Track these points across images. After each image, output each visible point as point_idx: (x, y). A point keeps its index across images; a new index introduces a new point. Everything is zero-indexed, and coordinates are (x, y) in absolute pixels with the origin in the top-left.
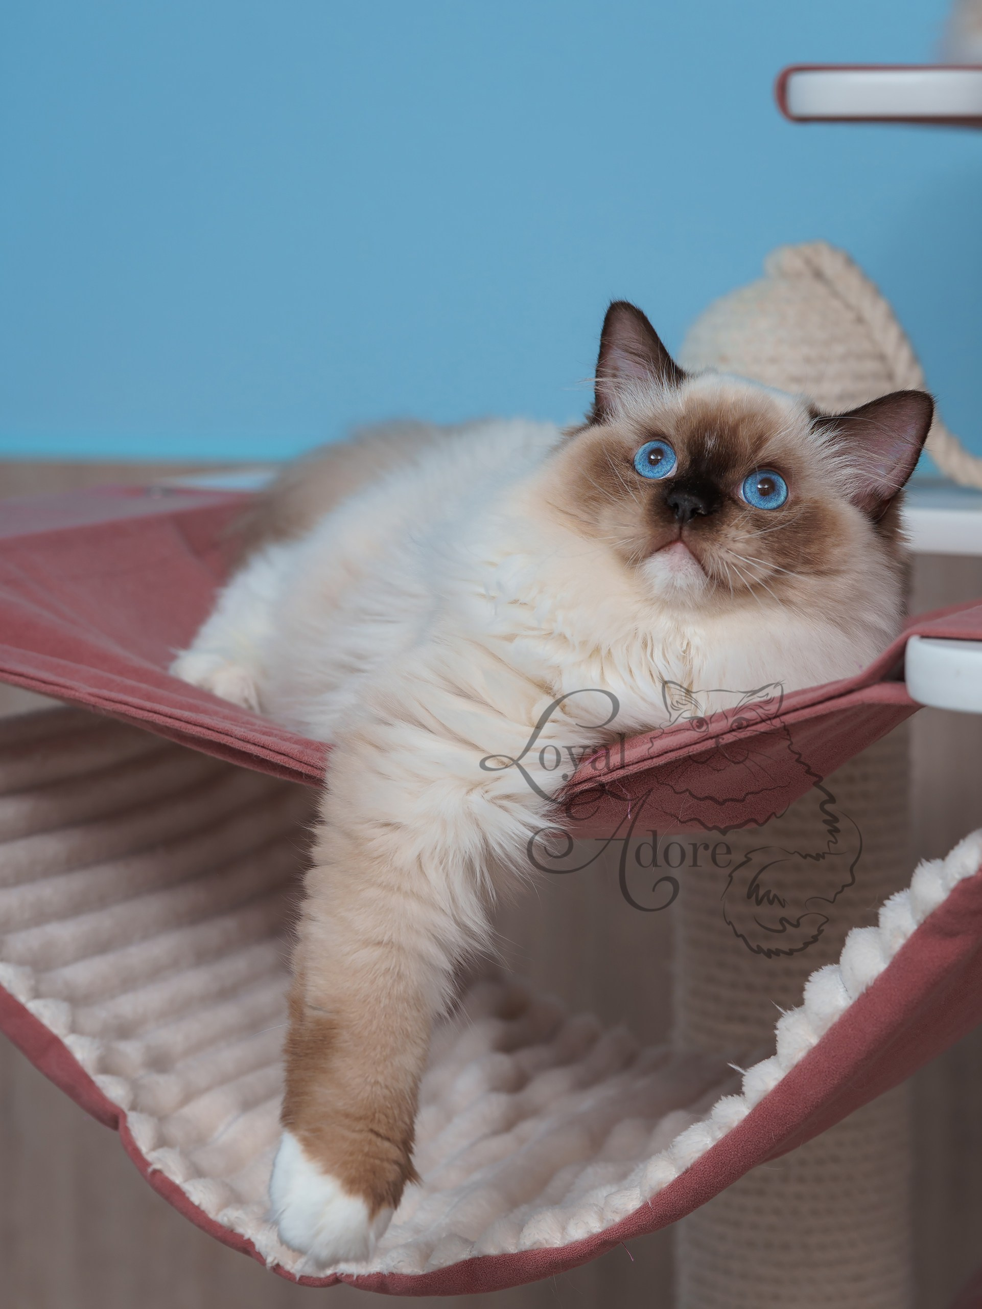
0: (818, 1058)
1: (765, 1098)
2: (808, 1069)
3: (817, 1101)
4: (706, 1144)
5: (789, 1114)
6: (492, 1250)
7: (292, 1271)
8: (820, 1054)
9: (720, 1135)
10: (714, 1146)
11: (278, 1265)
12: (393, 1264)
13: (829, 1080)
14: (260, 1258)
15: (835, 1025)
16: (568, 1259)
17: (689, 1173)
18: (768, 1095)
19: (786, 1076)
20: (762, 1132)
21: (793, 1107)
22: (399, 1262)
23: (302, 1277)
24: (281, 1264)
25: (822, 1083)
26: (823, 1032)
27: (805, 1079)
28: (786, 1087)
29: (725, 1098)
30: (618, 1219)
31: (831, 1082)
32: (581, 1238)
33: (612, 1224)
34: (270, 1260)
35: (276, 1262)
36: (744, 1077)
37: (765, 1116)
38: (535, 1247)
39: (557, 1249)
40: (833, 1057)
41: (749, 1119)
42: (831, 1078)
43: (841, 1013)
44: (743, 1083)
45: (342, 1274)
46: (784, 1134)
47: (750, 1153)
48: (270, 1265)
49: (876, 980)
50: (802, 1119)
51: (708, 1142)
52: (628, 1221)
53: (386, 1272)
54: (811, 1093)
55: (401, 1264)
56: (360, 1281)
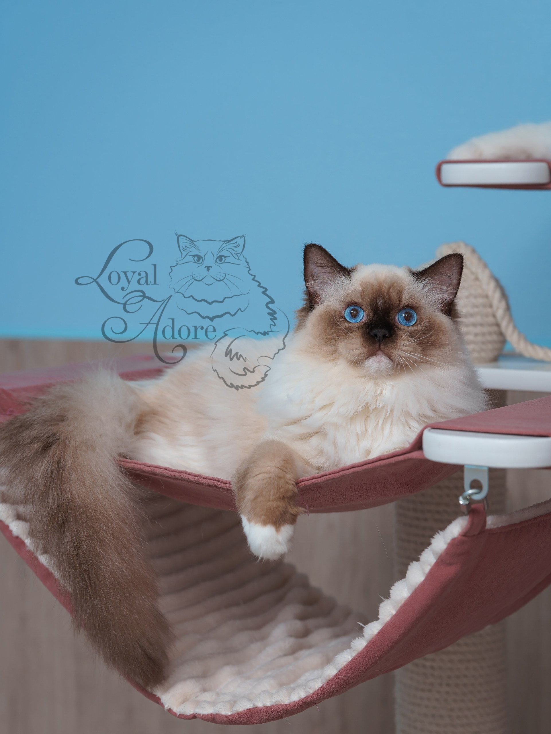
0: (395, 620)
1: (373, 638)
2: (391, 625)
3: (395, 640)
4: (348, 658)
5: (383, 645)
6: (260, 705)
7: (176, 712)
8: (396, 619)
9: (354, 654)
10: (352, 659)
11: (170, 709)
12: (217, 709)
13: (400, 630)
14: (162, 705)
15: (402, 605)
16: (290, 709)
17: (341, 671)
18: (374, 637)
19: (382, 628)
20: (372, 653)
21: (385, 642)
22: (219, 709)
23: (180, 714)
24: (171, 708)
25: (397, 631)
26: (398, 608)
27: (389, 630)
28: (382, 633)
29: (357, 638)
30: (311, 692)
31: (401, 631)
32: (296, 700)
33: (308, 694)
34: (166, 706)
35: (169, 707)
36: (364, 628)
37: (372, 646)
38: (277, 703)
39: (286, 705)
40: (401, 620)
41: (366, 647)
42: (401, 629)
43: (405, 600)
44: (364, 631)
45: (196, 714)
46: (381, 655)
47: (367, 663)
48: (166, 709)
49: (419, 585)
50: (389, 648)
51: (349, 658)
52: (315, 693)
53: (214, 713)
54: (392, 636)
55: (221, 709)
56: (204, 717)
